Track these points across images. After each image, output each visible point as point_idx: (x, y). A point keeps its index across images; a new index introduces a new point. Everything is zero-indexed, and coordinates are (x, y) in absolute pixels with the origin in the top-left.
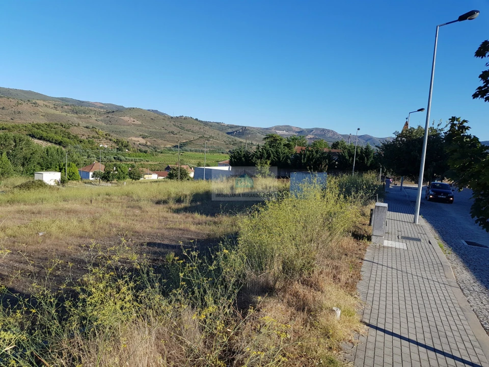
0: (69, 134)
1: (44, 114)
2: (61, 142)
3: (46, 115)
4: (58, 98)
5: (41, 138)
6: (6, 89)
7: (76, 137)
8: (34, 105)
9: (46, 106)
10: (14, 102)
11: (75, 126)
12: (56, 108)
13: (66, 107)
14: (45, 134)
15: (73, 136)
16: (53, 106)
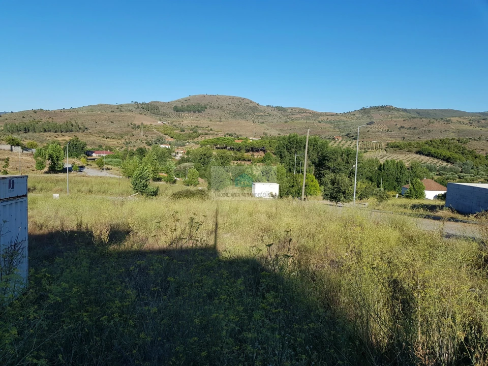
0: (464, 149)
1: (455, 131)
2: (449, 158)
3: (457, 132)
4: (479, 113)
5: (429, 154)
6: (425, 110)
7: (471, 152)
8: (446, 122)
9: (460, 122)
10: (425, 121)
11: (475, 140)
12: (471, 123)
13: (483, 122)
14: (433, 150)
15: (469, 151)
16: (468, 122)
